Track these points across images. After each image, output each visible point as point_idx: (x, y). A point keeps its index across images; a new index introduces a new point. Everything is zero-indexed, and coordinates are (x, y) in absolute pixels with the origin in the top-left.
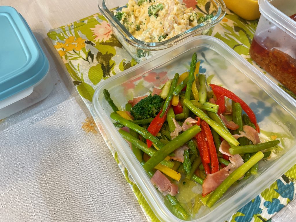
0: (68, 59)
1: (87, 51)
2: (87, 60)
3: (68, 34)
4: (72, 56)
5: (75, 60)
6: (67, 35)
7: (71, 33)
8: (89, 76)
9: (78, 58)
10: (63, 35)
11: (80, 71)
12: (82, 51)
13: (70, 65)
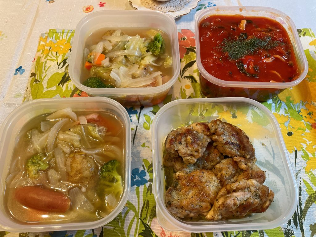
0: (47, 58)
1: (65, 58)
2: (59, 66)
3: (64, 36)
4: (52, 56)
5: (51, 61)
6: (62, 37)
7: (66, 37)
8: (49, 80)
9: (54, 61)
10: (60, 36)
11: (47, 72)
12: (62, 56)
13: (44, 64)
